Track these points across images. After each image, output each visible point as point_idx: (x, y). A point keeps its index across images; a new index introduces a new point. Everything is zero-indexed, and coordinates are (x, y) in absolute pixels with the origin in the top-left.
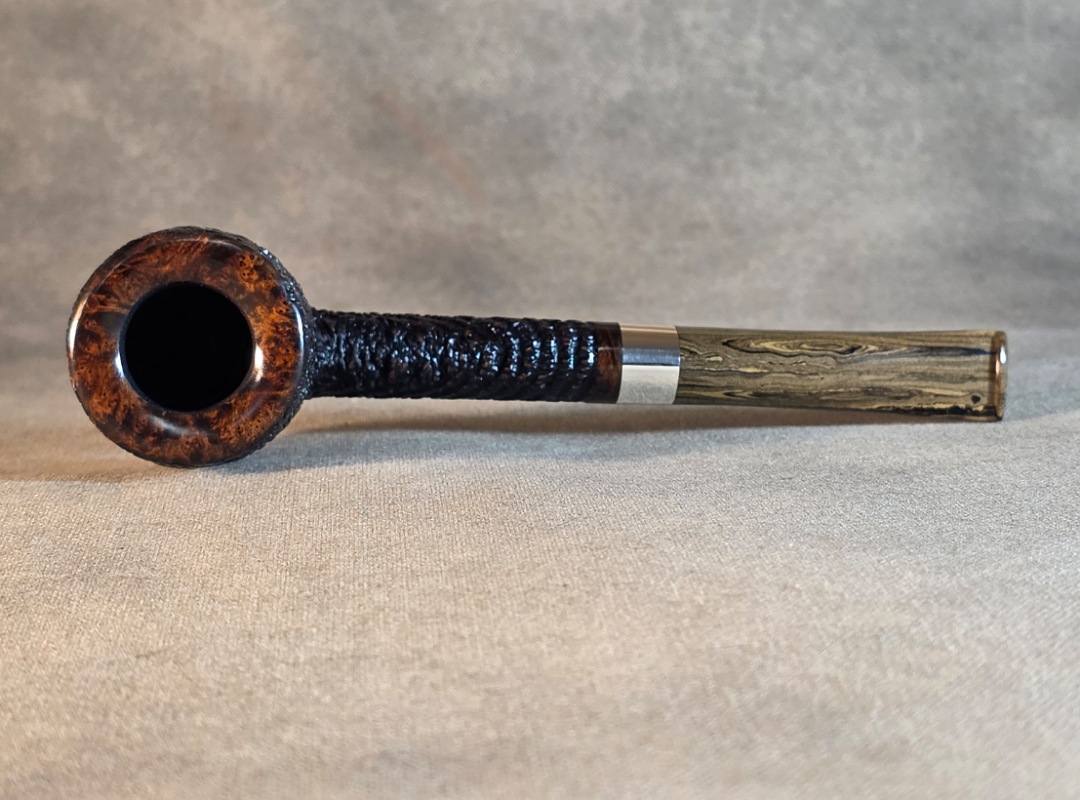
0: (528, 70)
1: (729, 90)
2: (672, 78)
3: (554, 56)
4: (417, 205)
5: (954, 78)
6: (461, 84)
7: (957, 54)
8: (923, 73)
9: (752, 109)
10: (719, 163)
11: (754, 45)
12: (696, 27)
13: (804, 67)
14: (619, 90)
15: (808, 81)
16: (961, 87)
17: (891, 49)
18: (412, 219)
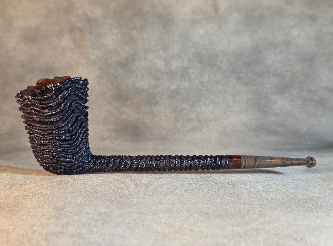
0: (153, 82)
1: (200, 87)
2: (186, 85)
3: (159, 79)
4: (125, 113)
5: (253, 85)
6: (137, 85)
7: (254, 80)
8: (246, 84)
9: (205, 92)
10: (197, 104)
11: (206, 77)
12: (193, 73)
13: (218, 82)
14: (174, 87)
15: (219, 86)
16: (255, 88)
17: (238, 79)
18: (124, 117)
